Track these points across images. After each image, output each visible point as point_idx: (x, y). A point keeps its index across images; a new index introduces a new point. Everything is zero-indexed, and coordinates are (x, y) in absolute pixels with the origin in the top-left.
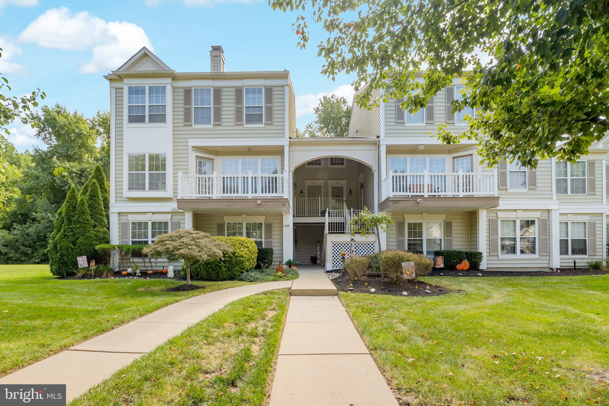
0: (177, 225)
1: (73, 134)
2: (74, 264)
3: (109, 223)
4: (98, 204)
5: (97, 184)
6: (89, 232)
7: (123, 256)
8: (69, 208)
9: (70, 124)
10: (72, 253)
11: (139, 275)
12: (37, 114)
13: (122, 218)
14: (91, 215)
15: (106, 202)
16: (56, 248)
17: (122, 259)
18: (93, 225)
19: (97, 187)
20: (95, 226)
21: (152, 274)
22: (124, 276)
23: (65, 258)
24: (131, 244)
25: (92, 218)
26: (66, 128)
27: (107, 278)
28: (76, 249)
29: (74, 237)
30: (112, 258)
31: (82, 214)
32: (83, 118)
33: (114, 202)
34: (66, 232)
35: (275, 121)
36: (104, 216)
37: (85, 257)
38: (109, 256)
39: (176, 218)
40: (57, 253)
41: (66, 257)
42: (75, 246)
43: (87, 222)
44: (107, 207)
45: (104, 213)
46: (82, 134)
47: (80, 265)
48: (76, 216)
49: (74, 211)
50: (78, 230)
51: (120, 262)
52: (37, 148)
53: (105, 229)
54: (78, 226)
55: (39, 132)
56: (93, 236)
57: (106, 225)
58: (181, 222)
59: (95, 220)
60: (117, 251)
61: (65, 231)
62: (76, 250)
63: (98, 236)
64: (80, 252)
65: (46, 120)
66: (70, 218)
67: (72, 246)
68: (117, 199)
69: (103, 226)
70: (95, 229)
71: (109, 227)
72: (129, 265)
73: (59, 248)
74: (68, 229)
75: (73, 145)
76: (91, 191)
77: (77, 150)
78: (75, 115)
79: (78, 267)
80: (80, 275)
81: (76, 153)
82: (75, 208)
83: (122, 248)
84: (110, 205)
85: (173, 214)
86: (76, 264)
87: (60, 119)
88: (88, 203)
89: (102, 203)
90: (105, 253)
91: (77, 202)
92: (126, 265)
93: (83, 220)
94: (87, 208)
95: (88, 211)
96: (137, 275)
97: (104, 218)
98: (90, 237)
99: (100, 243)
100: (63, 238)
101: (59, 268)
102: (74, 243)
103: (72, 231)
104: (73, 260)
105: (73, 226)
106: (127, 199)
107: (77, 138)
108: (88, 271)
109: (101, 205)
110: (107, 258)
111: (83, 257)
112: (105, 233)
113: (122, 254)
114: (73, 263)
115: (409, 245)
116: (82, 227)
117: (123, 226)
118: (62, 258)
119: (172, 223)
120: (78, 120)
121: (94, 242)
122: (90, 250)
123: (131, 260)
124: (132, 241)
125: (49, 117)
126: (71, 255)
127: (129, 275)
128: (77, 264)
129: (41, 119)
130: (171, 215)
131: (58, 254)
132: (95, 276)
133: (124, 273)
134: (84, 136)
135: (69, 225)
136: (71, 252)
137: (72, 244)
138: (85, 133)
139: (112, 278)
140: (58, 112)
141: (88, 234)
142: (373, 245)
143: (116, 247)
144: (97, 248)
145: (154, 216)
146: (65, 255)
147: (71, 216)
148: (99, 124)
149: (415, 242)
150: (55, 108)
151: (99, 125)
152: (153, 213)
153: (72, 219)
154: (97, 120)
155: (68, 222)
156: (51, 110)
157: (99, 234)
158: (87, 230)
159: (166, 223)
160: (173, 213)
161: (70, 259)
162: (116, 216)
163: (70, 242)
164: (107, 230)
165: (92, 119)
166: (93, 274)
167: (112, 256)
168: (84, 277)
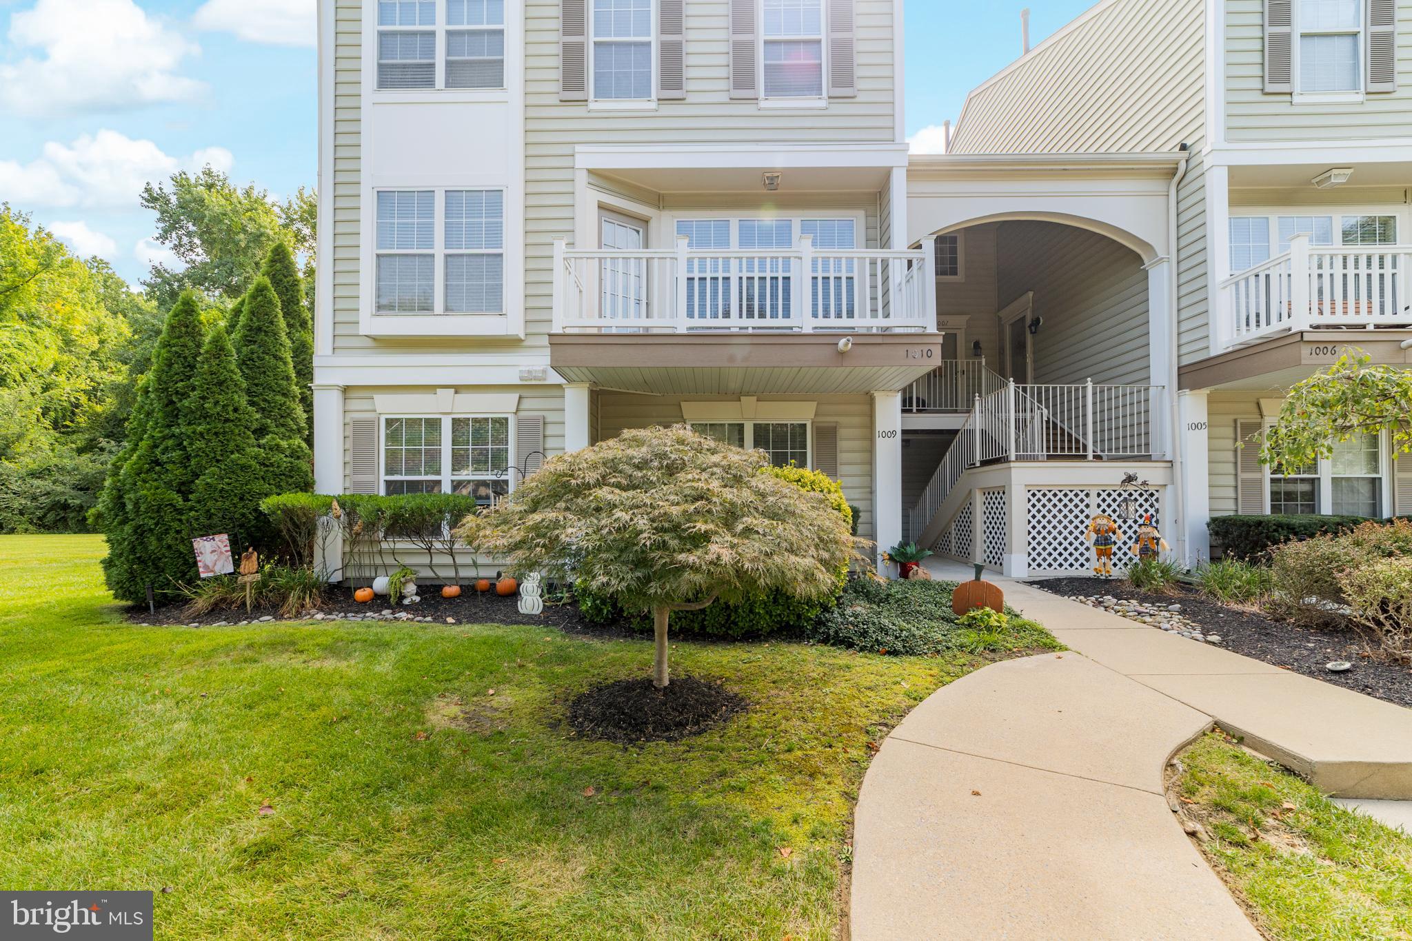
0: (535, 431)
1: (242, 236)
2: (186, 562)
3: (310, 421)
4: (275, 357)
5: (273, 295)
6: (239, 449)
7: (358, 534)
8: (170, 365)
9: (235, 211)
10: (175, 525)
11: (413, 603)
12: (160, 189)
13: (354, 404)
14: (249, 392)
15: (303, 354)
16: (124, 505)
17: (353, 540)
18: (255, 426)
19: (270, 302)
20: (261, 431)
21: (458, 597)
22: (363, 607)
23: (153, 543)
24: (382, 492)
25: (252, 403)
26: (226, 221)
27: (298, 615)
28: (191, 509)
29: (186, 467)
30: (320, 541)
31: (215, 389)
32: (266, 200)
33: (330, 351)
34: (158, 451)
35: (860, 87)
36: (294, 397)
37: (225, 537)
38: (311, 533)
39: (534, 406)
40: (124, 522)
41: (152, 538)
42: (186, 500)
43: (232, 416)
44: (305, 372)
45: (296, 389)
46: (262, 235)
47: (206, 567)
48: (194, 395)
49: (189, 377)
50: (198, 444)
51: (347, 549)
52: (160, 267)
53: (297, 441)
54: (199, 429)
55: (166, 231)
56: (253, 463)
57: (300, 430)
58: (548, 420)
59: (263, 409)
60: (338, 517)
61: (156, 446)
62: (192, 513)
63: (272, 465)
64: (207, 522)
65: (182, 206)
66: (172, 402)
67: (179, 500)
68: (340, 342)
69: (292, 430)
70: (262, 442)
71: (311, 435)
72: (378, 561)
73: (129, 507)
74: (164, 438)
75: (242, 258)
76: (253, 313)
77: (251, 271)
78: (248, 194)
79: (198, 573)
80: (201, 603)
81: (248, 278)
82: (192, 367)
83: (354, 505)
84: (316, 362)
85: (525, 393)
86: (189, 563)
87: (214, 199)
88: (239, 352)
89: (288, 356)
90: (294, 523)
91: (199, 346)
92: (367, 562)
93: (219, 409)
94: (233, 367)
95: (238, 377)
96: (406, 602)
97: (293, 405)
98: (244, 468)
99: (280, 491)
100: (148, 471)
101: (132, 576)
102: (184, 489)
103: (180, 446)
104: (182, 548)
105: (181, 429)
106: (369, 343)
107: (251, 245)
108: (234, 590)
109: (285, 363)
110: (301, 541)
111: (217, 537)
112: (295, 454)
113: (356, 528)
114: (181, 561)
115: (1275, 495)
116: (216, 434)
117: (359, 433)
118: (142, 543)
119: (520, 423)
120: (255, 204)
121: (257, 486)
122: (243, 515)
123: (384, 545)
124: (387, 482)
125: (188, 197)
126: (172, 533)
127: (380, 601)
128: (195, 563)
129: (169, 200)
130: (517, 396)
131: (128, 528)
132: (258, 609)
133: (361, 594)
134: (269, 239)
135: (169, 426)
136: (173, 520)
137: (179, 491)
138: (271, 233)
139: (320, 616)
140: (210, 187)
141: (235, 456)
142: (1157, 495)
143: (335, 504)
144: (265, 505)
145: (463, 397)
146: (151, 530)
147: (177, 393)
148: (301, 217)
149: (1291, 487)
150: (202, 177)
151: (302, 219)
152: (458, 389)
153: (179, 405)
154: (297, 209)
155: (166, 415)
156: (193, 181)
157: (276, 458)
158: (232, 444)
159: (503, 423)
160: (526, 389)
161: (169, 547)
162: (335, 397)
163: (169, 484)
164: (304, 445)
165: (285, 205)
166: (248, 603)
167: (320, 533)
168: (216, 612)
